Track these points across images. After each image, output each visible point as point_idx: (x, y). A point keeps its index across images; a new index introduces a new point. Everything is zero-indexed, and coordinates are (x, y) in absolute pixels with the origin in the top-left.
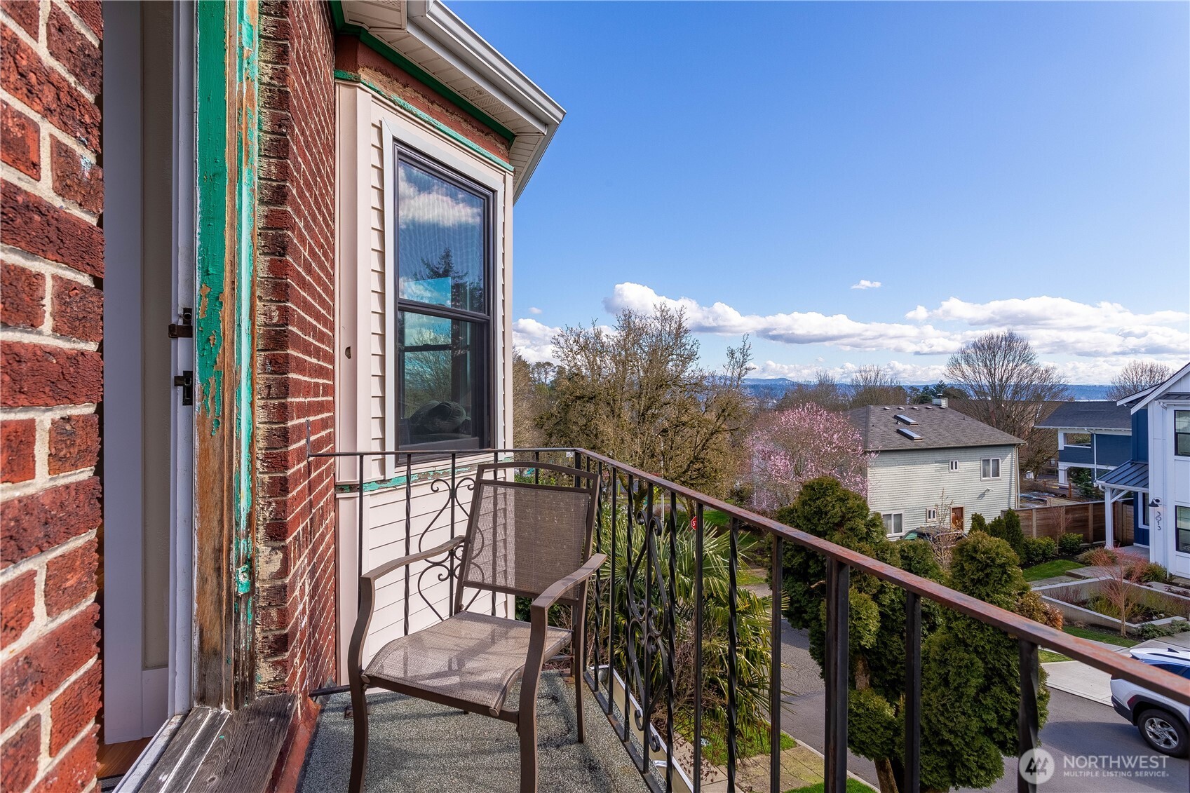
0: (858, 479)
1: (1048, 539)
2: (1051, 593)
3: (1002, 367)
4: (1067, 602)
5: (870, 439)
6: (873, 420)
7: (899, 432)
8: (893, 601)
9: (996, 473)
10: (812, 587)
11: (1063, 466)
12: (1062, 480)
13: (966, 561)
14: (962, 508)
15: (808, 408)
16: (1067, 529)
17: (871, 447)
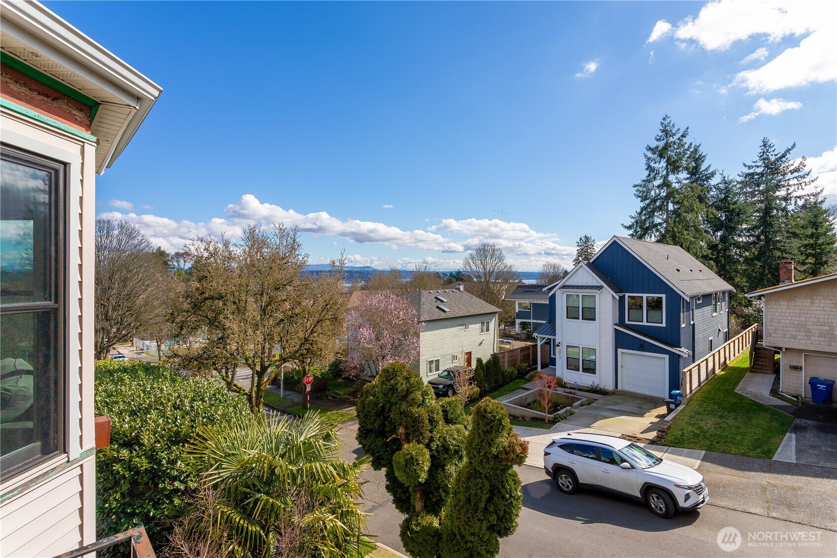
0: (415, 341)
1: (513, 368)
2: (514, 402)
3: (490, 265)
4: (522, 406)
5: (421, 313)
6: (423, 300)
7: (438, 307)
8: (438, 445)
9: (488, 330)
10: (388, 440)
11: (518, 321)
12: (517, 329)
13: (480, 419)
14: (471, 352)
15: (384, 295)
16: (521, 361)
17: (422, 319)
